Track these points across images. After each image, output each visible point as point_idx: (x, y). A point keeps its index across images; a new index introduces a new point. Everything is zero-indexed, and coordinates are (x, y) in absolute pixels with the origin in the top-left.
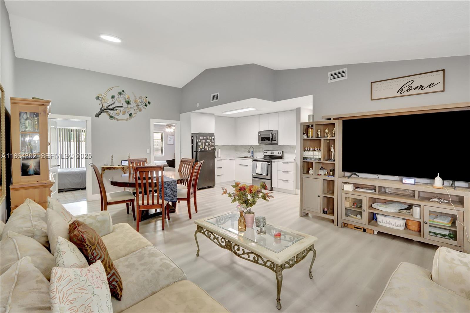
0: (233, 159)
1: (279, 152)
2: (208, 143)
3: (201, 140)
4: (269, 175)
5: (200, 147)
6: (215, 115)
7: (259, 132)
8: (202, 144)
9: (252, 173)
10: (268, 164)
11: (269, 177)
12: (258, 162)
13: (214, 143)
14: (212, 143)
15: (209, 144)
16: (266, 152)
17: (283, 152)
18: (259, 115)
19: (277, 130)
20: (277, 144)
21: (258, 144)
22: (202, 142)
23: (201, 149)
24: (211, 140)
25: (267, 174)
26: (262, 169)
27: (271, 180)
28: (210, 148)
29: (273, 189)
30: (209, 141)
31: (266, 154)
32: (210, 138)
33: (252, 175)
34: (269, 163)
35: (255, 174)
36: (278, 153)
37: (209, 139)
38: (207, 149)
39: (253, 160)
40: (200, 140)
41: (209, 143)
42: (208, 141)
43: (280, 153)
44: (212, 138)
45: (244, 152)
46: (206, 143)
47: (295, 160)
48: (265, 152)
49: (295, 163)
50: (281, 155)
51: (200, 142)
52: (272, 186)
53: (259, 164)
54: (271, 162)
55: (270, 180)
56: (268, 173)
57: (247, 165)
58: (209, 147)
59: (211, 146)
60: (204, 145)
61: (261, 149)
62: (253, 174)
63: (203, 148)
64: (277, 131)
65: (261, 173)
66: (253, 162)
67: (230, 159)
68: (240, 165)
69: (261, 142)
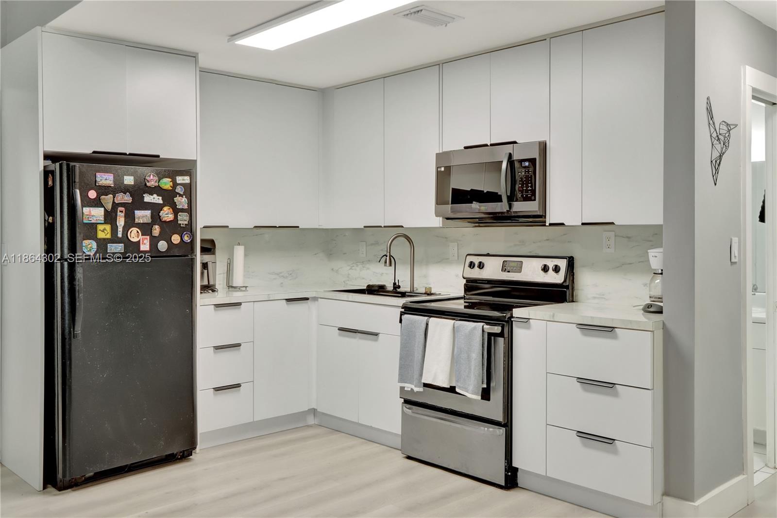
0: (307, 299)
1: (551, 263)
2: (148, 213)
3: (104, 190)
4: (497, 395)
5: (94, 237)
6: (205, 61)
7: (438, 156)
8: (111, 218)
9: (402, 379)
10: (490, 335)
11: (494, 409)
12: (434, 321)
13: (190, 210)
14: (176, 211)
15: (156, 218)
16: (476, 260)
17: (571, 262)
18: (440, 65)
19: (542, 139)
20: (538, 219)
21: (437, 222)
22: (109, 207)
23: (102, 244)
24: (169, 197)
25: (486, 394)
26: (455, 360)
27: (507, 424)
28: (161, 237)
29: (521, 479)
30: (156, 199)
31: (476, 274)
32: (166, 183)
33: (402, 389)
34: (497, 329)
35: (416, 389)
36: (545, 269)
37: (157, 190)
38: (145, 246)
39: (408, 310)
40: (92, 194)
41: (155, 209)
42: (148, 198)
43: (557, 269)
44: (175, 185)
45: (369, 261)
46: (138, 213)
47: (654, 309)
48: (472, 265)
49: (659, 334)
50: (557, 278)
51: (97, 203)
52: (515, 465)
53: (440, 328)
54: (510, 321)
55: (505, 425)
56: (493, 384)
57: (376, 334)
58: (156, 231)
59: (172, 227)
60: (121, 222)
61: (453, 249)
62: (408, 387)
63: (114, 240)
64: (543, 147)
65: (450, 380)
66: (406, 317)
67: (288, 300)
68: (341, 329)
69: (453, 211)
